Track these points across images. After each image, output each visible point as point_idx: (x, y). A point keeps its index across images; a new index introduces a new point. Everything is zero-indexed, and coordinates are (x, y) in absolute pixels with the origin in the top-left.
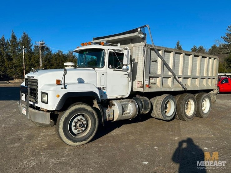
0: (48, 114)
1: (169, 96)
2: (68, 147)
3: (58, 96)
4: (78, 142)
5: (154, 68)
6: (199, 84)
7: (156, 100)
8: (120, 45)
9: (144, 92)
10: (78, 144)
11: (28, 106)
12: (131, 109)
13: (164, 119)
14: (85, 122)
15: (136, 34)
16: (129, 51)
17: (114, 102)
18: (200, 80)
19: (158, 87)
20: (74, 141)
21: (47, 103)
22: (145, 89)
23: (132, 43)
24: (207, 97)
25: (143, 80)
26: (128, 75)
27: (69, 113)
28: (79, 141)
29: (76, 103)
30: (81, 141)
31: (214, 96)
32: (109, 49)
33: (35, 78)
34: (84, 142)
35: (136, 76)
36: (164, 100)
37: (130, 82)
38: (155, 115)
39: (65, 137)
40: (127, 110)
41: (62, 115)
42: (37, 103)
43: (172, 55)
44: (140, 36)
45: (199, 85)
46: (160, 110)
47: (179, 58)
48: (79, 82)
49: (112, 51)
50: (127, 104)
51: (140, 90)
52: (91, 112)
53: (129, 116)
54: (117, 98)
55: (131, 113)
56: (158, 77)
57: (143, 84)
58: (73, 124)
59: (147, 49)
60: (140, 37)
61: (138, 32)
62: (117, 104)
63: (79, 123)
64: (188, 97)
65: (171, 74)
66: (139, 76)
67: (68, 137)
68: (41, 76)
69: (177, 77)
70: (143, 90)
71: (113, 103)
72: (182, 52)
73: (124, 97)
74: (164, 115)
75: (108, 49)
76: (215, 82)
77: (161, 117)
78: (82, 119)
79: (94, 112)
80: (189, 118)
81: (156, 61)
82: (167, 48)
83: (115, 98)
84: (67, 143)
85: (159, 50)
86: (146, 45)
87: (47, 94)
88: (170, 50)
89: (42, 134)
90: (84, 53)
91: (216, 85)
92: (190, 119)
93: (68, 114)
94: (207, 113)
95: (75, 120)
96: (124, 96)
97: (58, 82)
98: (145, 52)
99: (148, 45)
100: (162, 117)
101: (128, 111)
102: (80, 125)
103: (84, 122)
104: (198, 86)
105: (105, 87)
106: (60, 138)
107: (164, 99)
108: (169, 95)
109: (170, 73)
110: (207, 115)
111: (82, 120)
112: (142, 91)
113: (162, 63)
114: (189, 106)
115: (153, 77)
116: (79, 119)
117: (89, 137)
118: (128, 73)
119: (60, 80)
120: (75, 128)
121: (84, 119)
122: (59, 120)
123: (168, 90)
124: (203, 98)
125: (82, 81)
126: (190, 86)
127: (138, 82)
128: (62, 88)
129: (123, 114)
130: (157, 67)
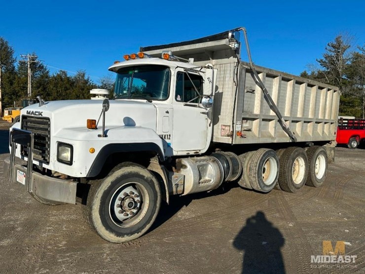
0: (74, 185)
1: (270, 151)
2: (108, 245)
3: (93, 151)
4: (126, 236)
5: (249, 103)
6: (313, 131)
7: (248, 158)
8: (194, 61)
9: (234, 145)
10: (126, 238)
11: (31, 169)
12: (212, 174)
13: (262, 191)
14: (139, 199)
15: (224, 42)
16: (215, 71)
17: (185, 161)
18: (314, 126)
19: (255, 136)
20: (119, 234)
21: (70, 163)
22: (235, 139)
23: (213, 59)
24: (322, 152)
25: (233, 124)
26: (207, 114)
27: (112, 183)
28: (128, 234)
29: (123, 163)
30: (132, 233)
31: (331, 151)
32: (178, 67)
33: (44, 115)
34: (136, 235)
35: (219, 116)
36: (262, 158)
37: (210, 126)
38: (245, 184)
39: (104, 228)
40: (204, 176)
41: (99, 185)
42: (48, 163)
43: (276, 81)
44: (230, 46)
45: (313, 134)
46: (256, 175)
47: (287, 88)
48: (126, 125)
49: (182, 70)
50: (206, 165)
51: (228, 140)
52: (149, 179)
53: (208, 186)
54: (188, 153)
55: (212, 181)
56: (254, 119)
57: (231, 130)
58: (117, 202)
59: (241, 70)
60: (231, 48)
61: (228, 38)
62: (190, 165)
63: (128, 200)
64: (296, 153)
65: (275, 114)
66: (225, 116)
67: (108, 227)
68: (57, 111)
69: (283, 120)
70: (232, 141)
71: (183, 163)
72: (291, 78)
73: (200, 153)
74: (262, 184)
75: (175, 67)
76: (334, 128)
77: (256, 186)
78: (133, 193)
79: (154, 180)
80: (297, 187)
81: (254, 91)
82: (271, 70)
83: (185, 153)
84: (107, 239)
85: (259, 73)
86: (240, 63)
87: (71, 147)
88: (275, 74)
89: (52, 219)
90: (131, 72)
91: (335, 134)
92: (299, 190)
93: (110, 184)
94: (322, 179)
95: (121, 195)
96: (200, 150)
97: (92, 125)
98: (237, 74)
99: (243, 63)
100: (259, 187)
101: (207, 178)
102: (130, 205)
103: (137, 199)
104: (311, 135)
105: (170, 135)
106: (94, 229)
107: (262, 156)
108: (269, 149)
109: (272, 113)
110: (322, 183)
111: (133, 195)
112: (230, 143)
113: (262, 95)
114: (297, 168)
115: (247, 119)
116: (128, 193)
117: (145, 226)
118: (207, 111)
119: (95, 121)
120: (120, 209)
121: (136, 193)
122: (93, 195)
123: (269, 141)
124: (317, 154)
125: (131, 123)
126: (300, 135)
127: (224, 127)
128: (99, 136)
129: (199, 183)
130: (254, 102)
